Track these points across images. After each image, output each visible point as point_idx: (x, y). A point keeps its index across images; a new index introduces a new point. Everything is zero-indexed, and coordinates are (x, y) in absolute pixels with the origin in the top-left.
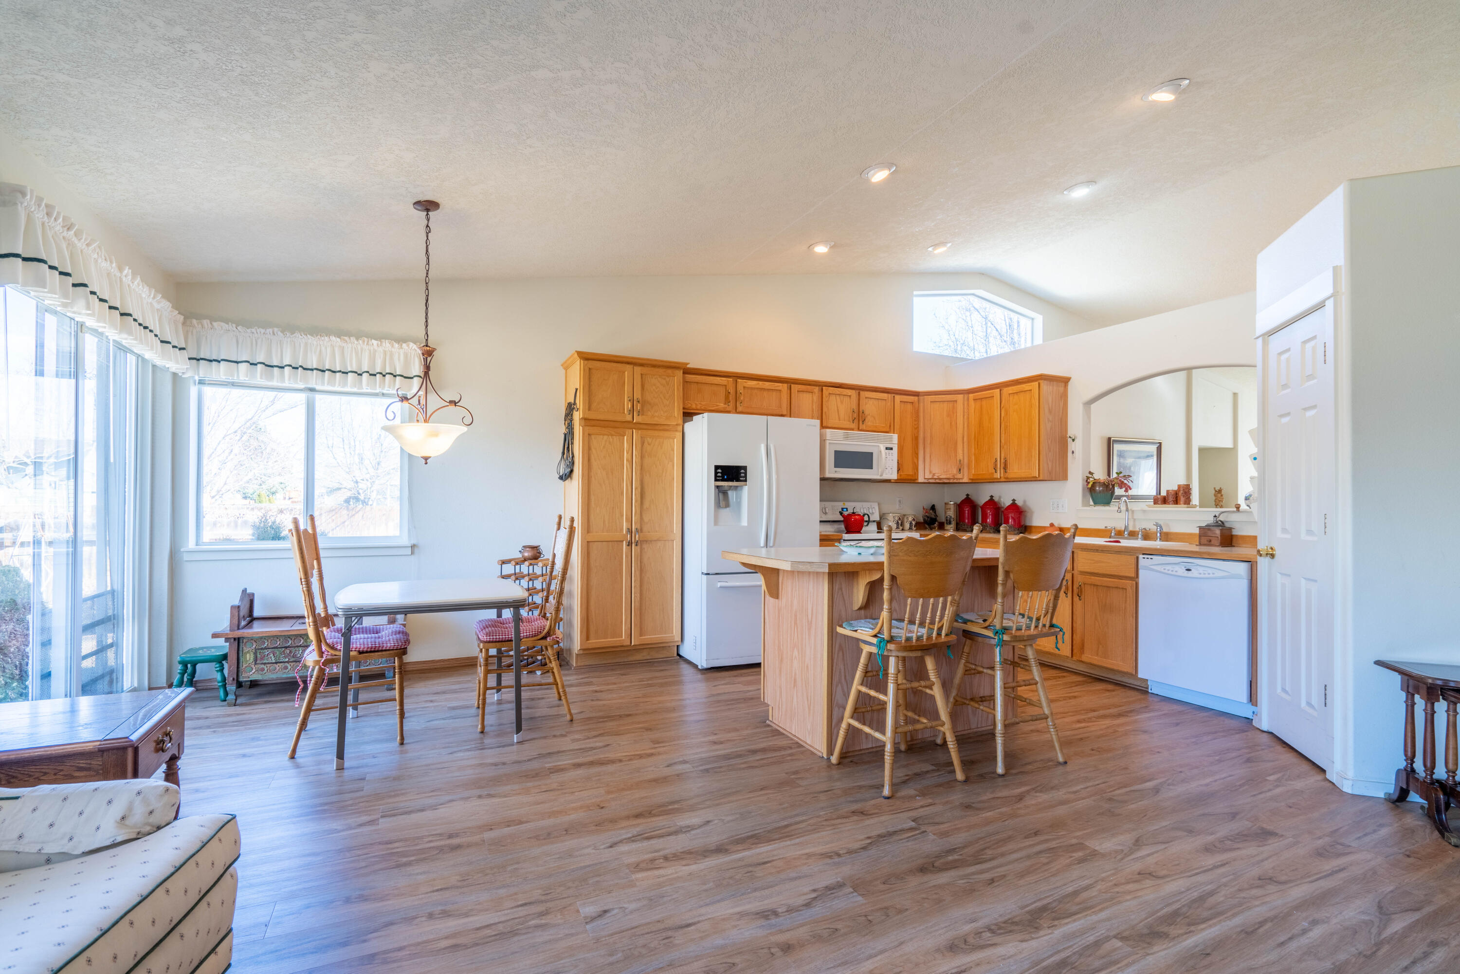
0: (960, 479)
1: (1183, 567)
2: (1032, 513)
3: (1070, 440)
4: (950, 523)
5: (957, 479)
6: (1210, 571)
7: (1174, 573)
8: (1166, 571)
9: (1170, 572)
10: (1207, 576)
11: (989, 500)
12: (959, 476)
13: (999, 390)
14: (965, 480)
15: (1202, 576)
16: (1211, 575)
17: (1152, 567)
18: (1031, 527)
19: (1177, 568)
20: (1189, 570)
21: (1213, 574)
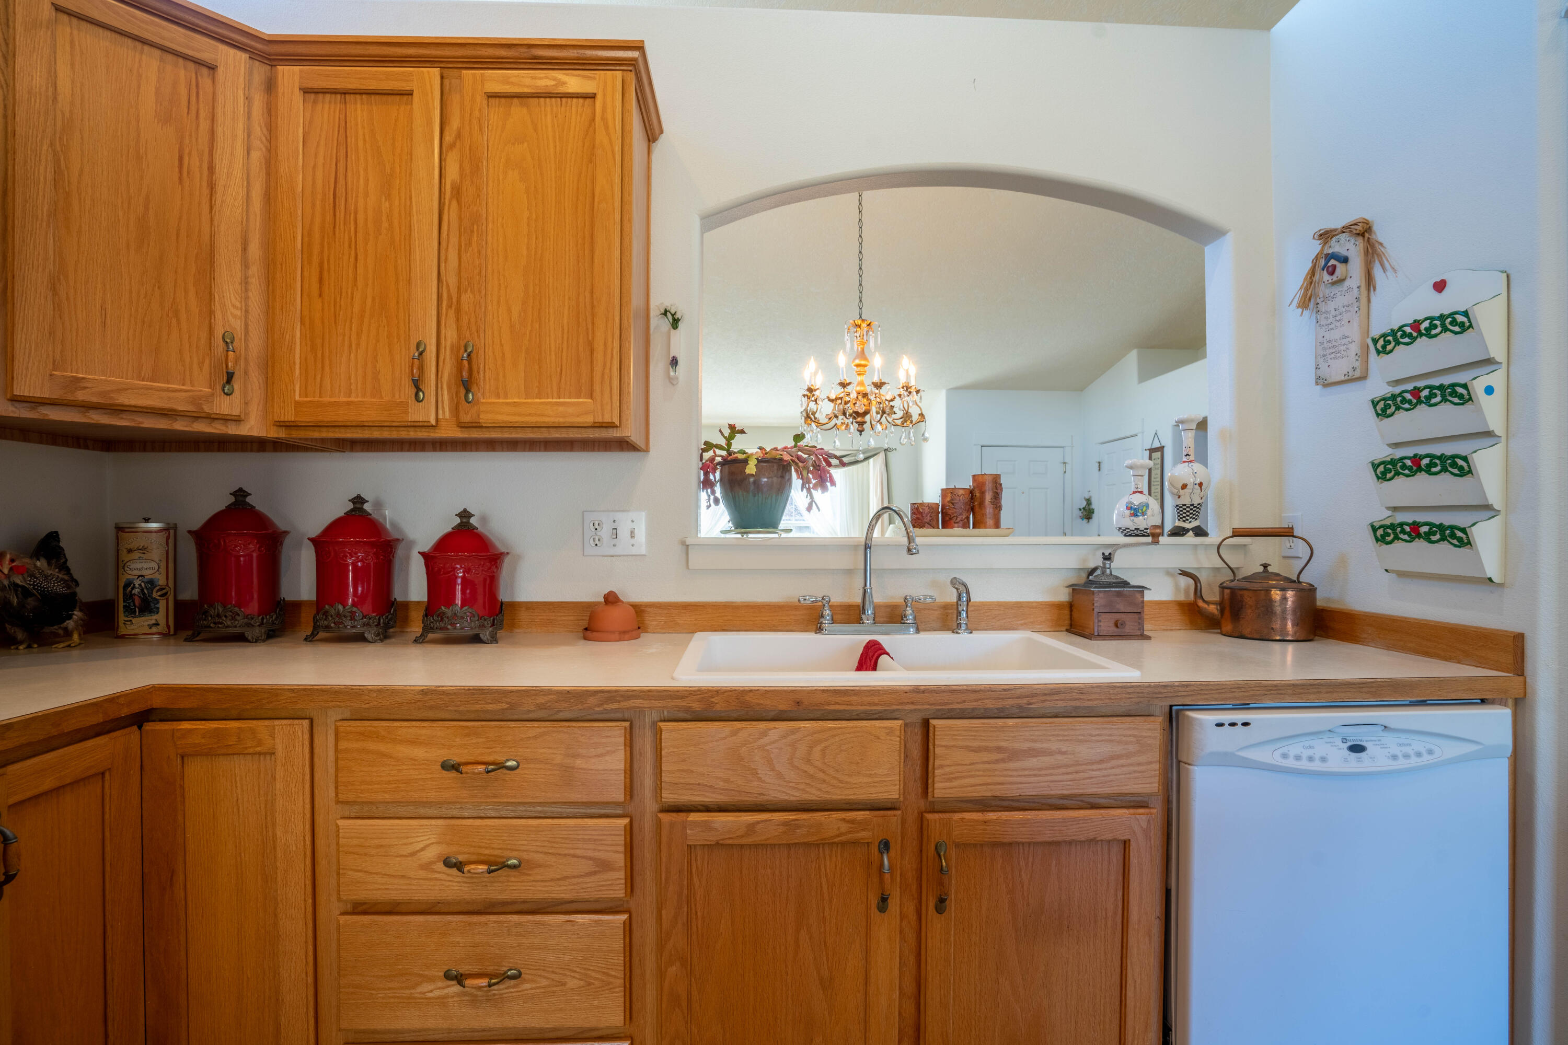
0: (226, 419)
1: (1338, 741)
2: (519, 558)
3: (659, 325)
4: (147, 607)
5: (211, 418)
6: (1419, 744)
7: (1317, 766)
8: (1291, 763)
9: (1304, 765)
10: (1414, 761)
11: (348, 514)
12: (225, 406)
13: (436, 72)
14: (253, 427)
15: (1402, 763)
16: (1426, 759)
17: (1242, 754)
18: (514, 606)
19: (1320, 747)
20: (1357, 749)
21: (1430, 752)
